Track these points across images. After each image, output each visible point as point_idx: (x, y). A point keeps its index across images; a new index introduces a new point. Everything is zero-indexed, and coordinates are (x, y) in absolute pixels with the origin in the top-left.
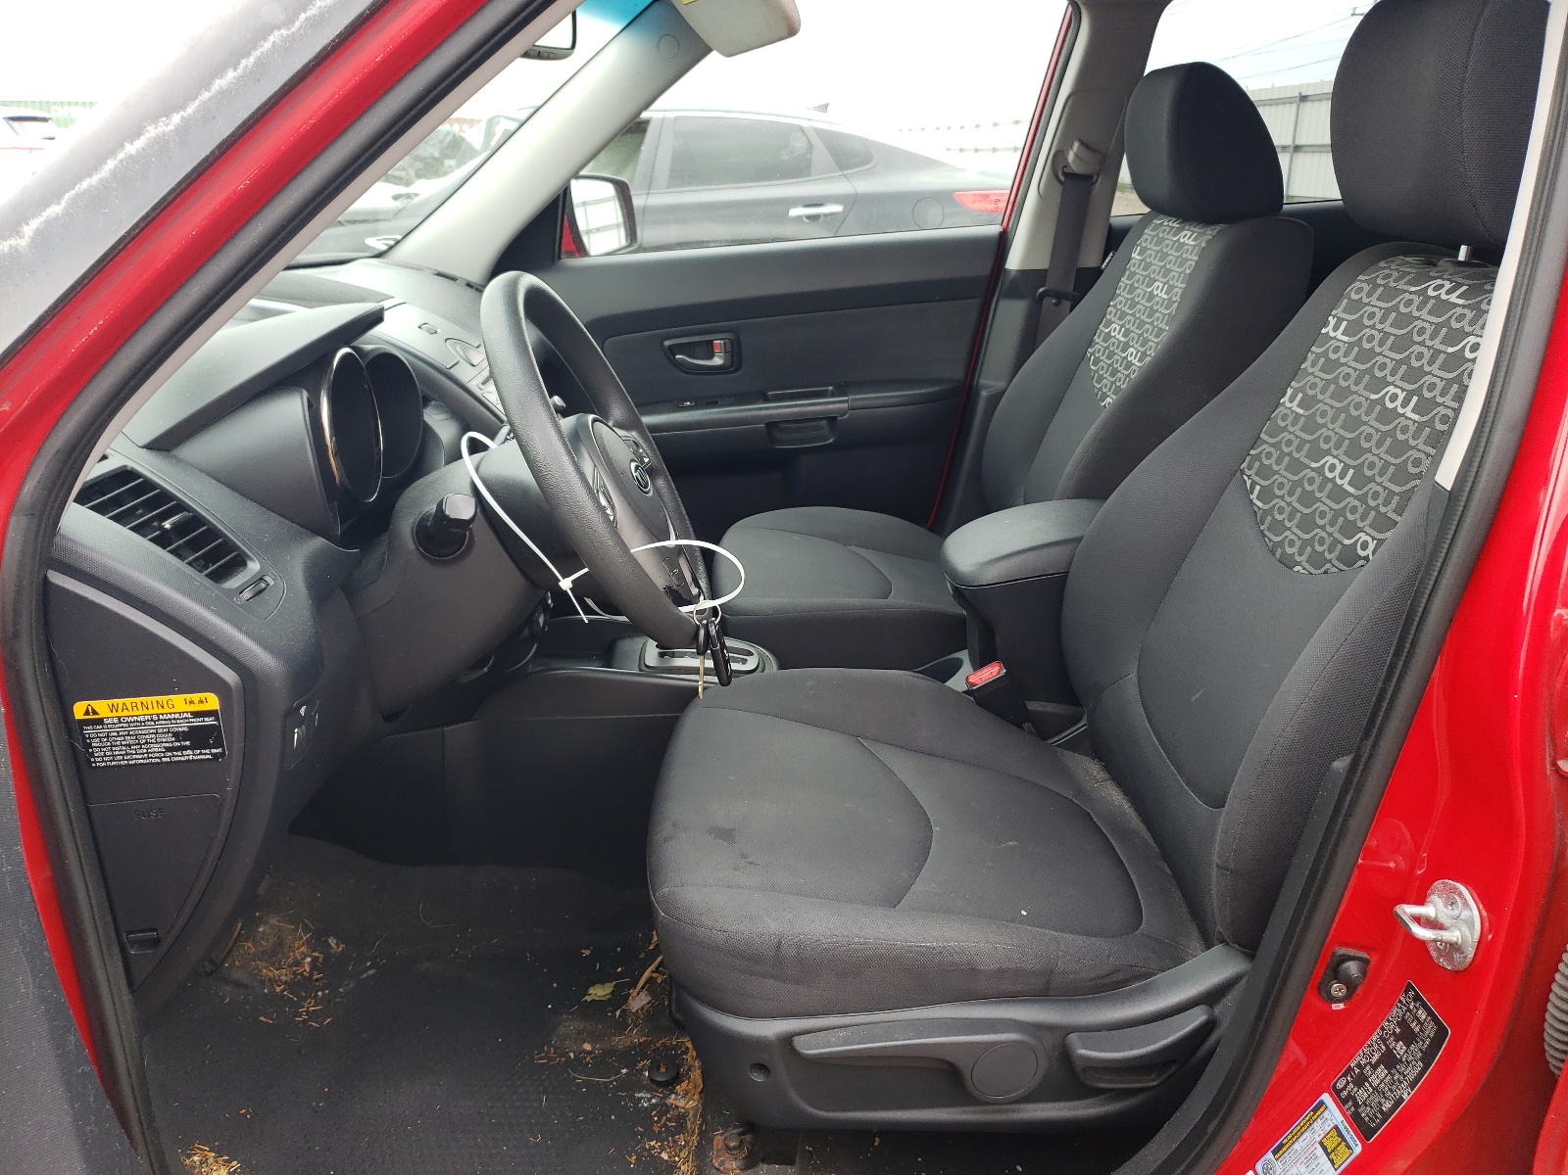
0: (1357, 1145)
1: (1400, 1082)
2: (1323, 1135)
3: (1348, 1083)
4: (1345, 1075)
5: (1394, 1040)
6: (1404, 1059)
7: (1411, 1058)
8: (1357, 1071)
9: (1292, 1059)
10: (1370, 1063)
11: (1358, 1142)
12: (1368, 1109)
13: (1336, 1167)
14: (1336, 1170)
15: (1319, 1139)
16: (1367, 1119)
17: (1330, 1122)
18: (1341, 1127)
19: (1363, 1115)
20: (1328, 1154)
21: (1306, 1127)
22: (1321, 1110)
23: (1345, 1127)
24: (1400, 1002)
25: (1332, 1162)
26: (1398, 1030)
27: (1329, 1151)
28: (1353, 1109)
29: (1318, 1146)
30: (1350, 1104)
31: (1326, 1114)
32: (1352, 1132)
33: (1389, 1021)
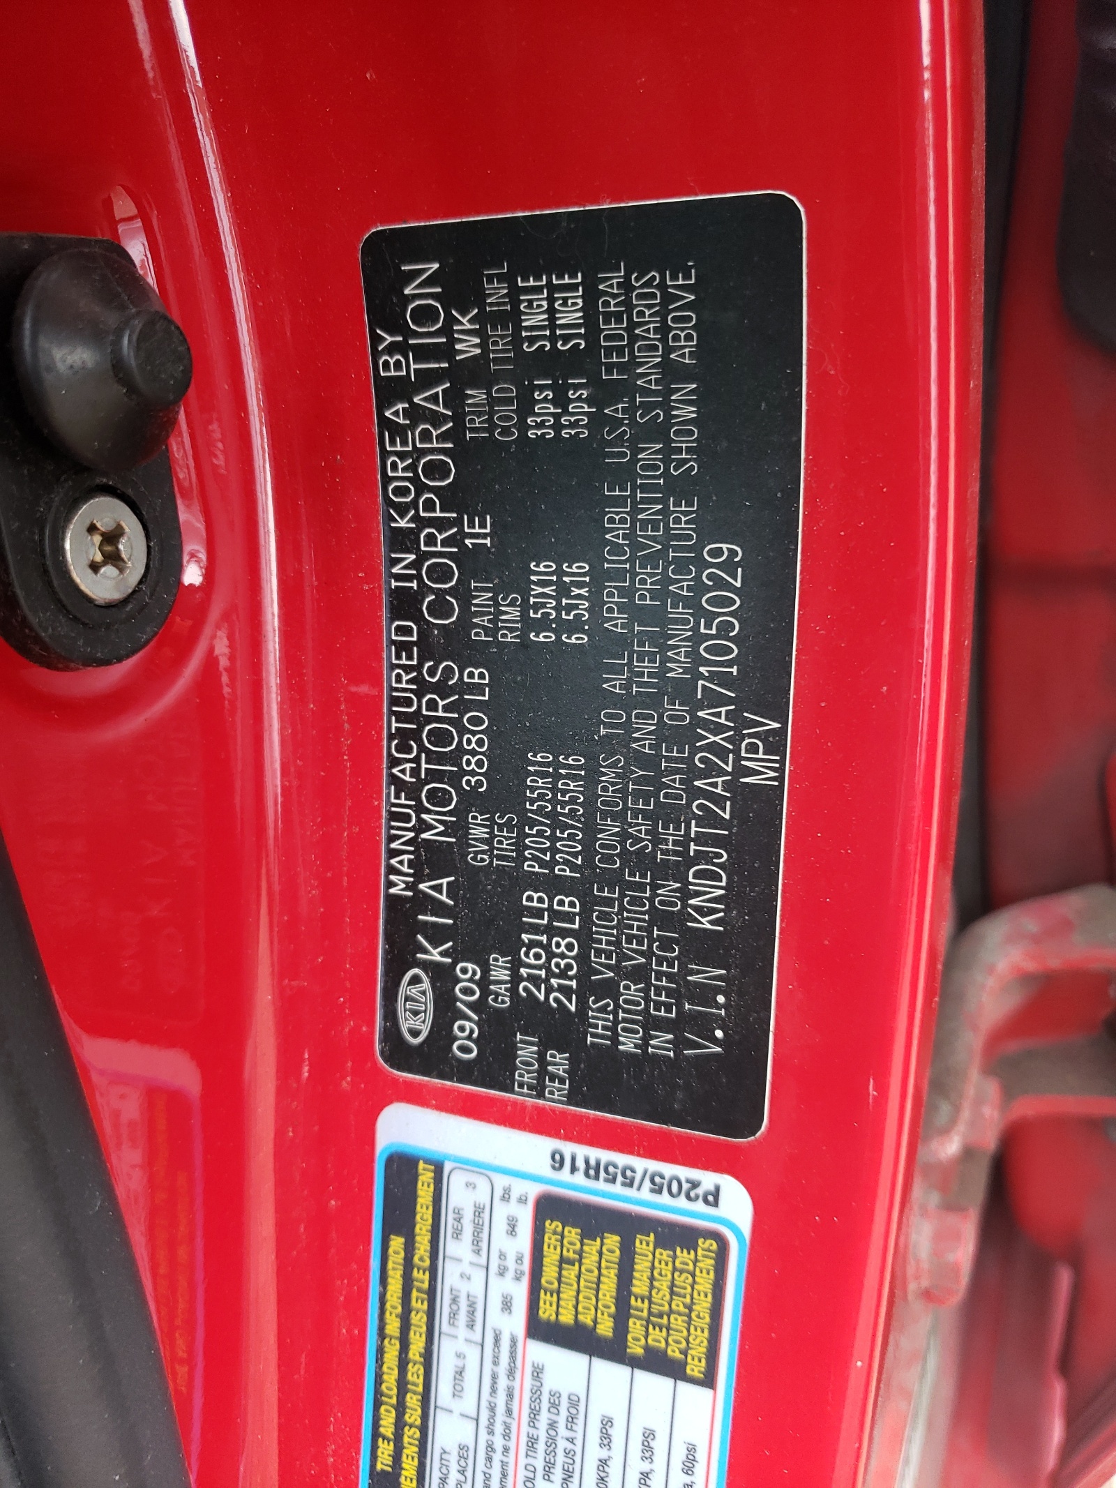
0: (713, 1198)
1: (686, 736)
2: (520, 1293)
3: (442, 977)
4: (400, 960)
5: (501, 589)
6: (617, 623)
7: (647, 580)
8: (439, 888)
9: (131, 1108)
10: (470, 800)
11: (708, 1179)
12: (631, 991)
13: (696, 1368)
14: (708, 1380)
15: (516, 1323)
16: (661, 1042)
17: (501, 1212)
18: (576, 1186)
19: (628, 1044)
20: (613, 1350)
21: (418, 1319)
22: (424, 1195)
23: (593, 1171)
24: (392, 390)
25: (657, 1362)
26: (479, 533)
27: (605, 1328)
28: (559, 1062)
29: (540, 1352)
30: (527, 1051)
31: (459, 1195)
32: (641, 1164)
33: (403, 541)
